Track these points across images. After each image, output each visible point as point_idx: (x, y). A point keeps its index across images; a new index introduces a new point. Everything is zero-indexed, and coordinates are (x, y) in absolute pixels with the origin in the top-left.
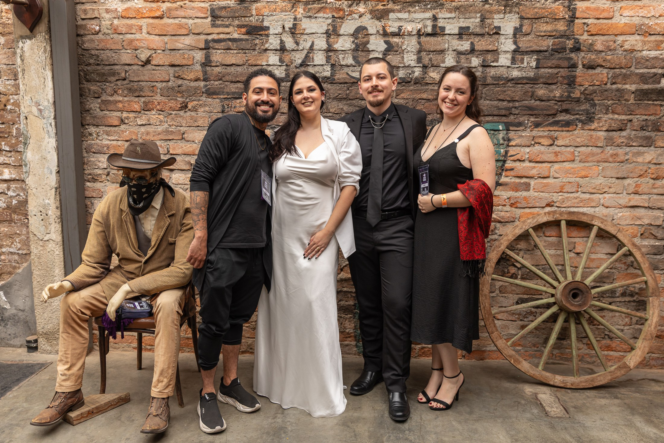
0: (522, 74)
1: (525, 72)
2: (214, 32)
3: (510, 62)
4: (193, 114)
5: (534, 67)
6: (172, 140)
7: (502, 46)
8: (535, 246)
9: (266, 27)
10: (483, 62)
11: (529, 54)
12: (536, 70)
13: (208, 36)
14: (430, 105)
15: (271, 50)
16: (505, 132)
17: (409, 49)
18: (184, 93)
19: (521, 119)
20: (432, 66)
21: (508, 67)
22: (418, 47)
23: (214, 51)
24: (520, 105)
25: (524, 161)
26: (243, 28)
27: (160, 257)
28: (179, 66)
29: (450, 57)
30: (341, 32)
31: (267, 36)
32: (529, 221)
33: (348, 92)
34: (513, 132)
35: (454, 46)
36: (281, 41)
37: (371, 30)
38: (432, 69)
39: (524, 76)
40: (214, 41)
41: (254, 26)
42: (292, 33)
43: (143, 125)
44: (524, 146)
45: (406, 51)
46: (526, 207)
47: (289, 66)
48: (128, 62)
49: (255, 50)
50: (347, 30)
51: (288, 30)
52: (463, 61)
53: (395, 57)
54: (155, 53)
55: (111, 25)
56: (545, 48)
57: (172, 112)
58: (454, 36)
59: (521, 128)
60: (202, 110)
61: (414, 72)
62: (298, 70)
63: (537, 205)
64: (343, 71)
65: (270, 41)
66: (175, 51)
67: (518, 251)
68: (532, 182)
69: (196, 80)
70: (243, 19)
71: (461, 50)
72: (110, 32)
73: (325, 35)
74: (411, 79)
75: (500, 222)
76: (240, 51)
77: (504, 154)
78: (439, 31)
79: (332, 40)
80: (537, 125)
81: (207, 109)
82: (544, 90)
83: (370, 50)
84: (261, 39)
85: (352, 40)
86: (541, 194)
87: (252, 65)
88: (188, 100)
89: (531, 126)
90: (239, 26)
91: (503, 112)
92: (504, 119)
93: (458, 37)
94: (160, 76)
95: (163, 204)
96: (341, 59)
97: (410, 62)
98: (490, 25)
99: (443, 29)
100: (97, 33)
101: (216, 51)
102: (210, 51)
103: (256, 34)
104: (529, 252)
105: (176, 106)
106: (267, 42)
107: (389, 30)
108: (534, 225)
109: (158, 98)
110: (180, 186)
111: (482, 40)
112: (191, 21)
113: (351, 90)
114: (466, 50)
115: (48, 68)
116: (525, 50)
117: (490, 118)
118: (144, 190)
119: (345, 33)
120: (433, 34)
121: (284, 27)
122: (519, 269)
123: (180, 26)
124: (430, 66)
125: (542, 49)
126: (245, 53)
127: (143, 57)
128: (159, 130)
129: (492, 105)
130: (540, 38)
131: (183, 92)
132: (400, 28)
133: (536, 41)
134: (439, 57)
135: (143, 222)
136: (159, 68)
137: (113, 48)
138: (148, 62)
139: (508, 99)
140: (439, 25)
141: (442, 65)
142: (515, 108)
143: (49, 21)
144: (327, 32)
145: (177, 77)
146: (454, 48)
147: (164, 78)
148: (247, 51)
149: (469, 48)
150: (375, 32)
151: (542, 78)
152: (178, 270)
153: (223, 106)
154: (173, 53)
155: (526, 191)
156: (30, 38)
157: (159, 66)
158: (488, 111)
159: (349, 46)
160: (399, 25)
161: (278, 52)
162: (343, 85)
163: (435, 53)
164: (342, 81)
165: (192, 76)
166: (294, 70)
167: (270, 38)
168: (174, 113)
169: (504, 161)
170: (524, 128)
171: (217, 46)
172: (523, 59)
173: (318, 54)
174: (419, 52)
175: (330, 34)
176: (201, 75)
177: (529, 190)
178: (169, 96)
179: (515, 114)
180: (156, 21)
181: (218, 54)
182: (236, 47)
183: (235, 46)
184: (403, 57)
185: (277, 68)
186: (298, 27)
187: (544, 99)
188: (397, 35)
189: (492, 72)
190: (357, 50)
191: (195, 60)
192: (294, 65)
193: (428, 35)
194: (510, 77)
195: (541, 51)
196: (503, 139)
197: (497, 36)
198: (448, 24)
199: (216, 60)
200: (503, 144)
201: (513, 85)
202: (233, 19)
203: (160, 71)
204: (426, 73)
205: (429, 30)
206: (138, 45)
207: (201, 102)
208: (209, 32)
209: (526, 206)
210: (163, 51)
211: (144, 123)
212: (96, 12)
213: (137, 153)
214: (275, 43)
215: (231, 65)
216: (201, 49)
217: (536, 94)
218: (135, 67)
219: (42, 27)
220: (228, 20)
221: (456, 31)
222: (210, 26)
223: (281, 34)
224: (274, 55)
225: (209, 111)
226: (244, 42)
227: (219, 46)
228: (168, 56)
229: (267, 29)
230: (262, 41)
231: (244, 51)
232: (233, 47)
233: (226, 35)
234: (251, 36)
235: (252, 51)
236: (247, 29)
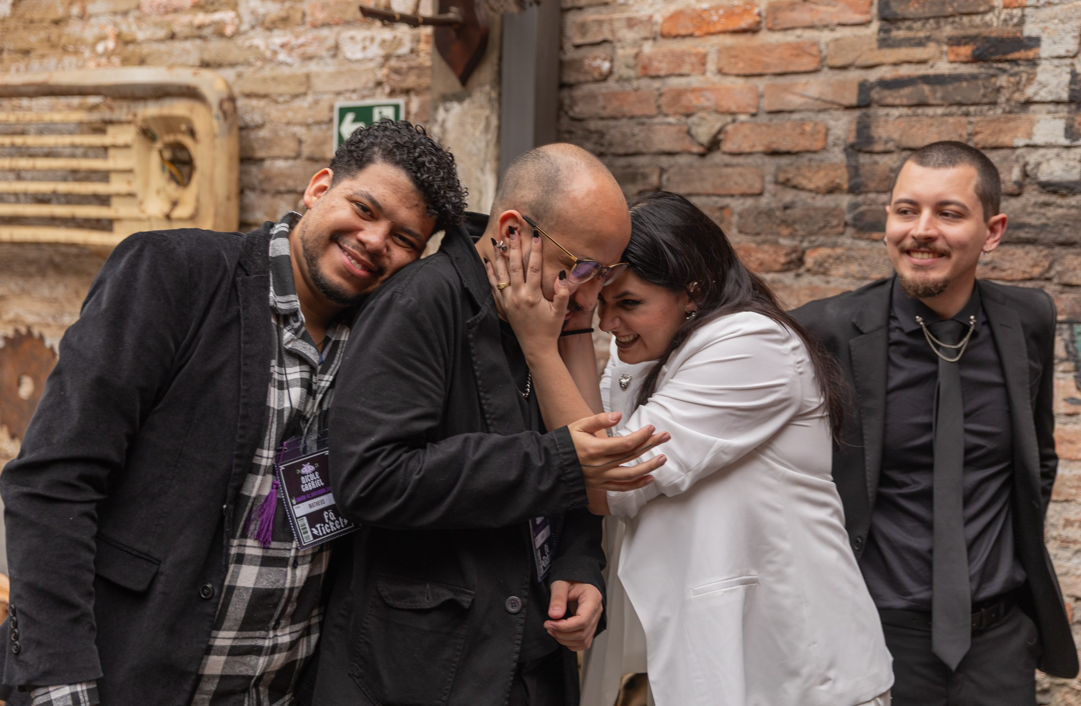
2: (884, 60)
4: (817, 280)
9: (1030, 39)
13: (869, 72)
15: (1043, 103)
18: (797, 227)
23: (882, 111)
26: (966, 44)
28: (788, 153)
31: (1033, 63)
36: (1075, 74)
40: (883, 84)
41: (996, 39)
48: (668, 146)
49: (994, 103)
54: (734, 121)
55: (636, 56)
60: (842, 270)
65: (1041, 77)
66: (781, 116)
69: (830, 192)
70: (965, 19)
72: (631, 73)
76: (954, 109)
84: (1015, 74)
88: (805, 244)
90: (955, 42)
94: (740, 180)
100: (604, 78)
101: (887, 110)
102: (872, 111)
103: (999, 61)
105: (775, 261)
106: (1030, 80)
112: (825, 36)
115: (490, 166)
123: (799, 50)
126: (967, 114)
127: (704, 133)
131: (794, 222)
136: (740, 160)
137: (637, 111)
138: (714, 145)
143: (500, 59)
145: (781, 184)
147: (751, 186)
148: (972, 109)
154: (777, 120)
156: (459, 98)
157: (739, 154)
161: (1064, 110)
165: (820, 180)
167: (1039, 69)
171: (890, 97)
176: (842, 178)
178: (758, 234)
180: (741, 40)
181: (891, 119)
182: (943, 98)
183: (939, 95)
185: (1058, 155)
191: (831, 139)
199: (885, 136)
202: (938, 23)
203: (741, 169)
206: (695, 102)
207: (839, 251)
208: (871, 62)
210: (754, 115)
212: (606, 28)
214: (1053, 82)
216: (847, 108)
218: (682, 160)
219: (486, 73)
220: (924, 25)
222: (875, 45)
223: (1074, 57)
224: (1049, 117)
225: (858, 275)
226: (964, 84)
227: (896, 98)
228: (764, 129)
229: (1032, 43)
230: (1017, 78)
231: (964, 109)
232: (935, 98)
233: (918, 67)
234: (986, 65)
235: (986, 108)
236: (975, 47)
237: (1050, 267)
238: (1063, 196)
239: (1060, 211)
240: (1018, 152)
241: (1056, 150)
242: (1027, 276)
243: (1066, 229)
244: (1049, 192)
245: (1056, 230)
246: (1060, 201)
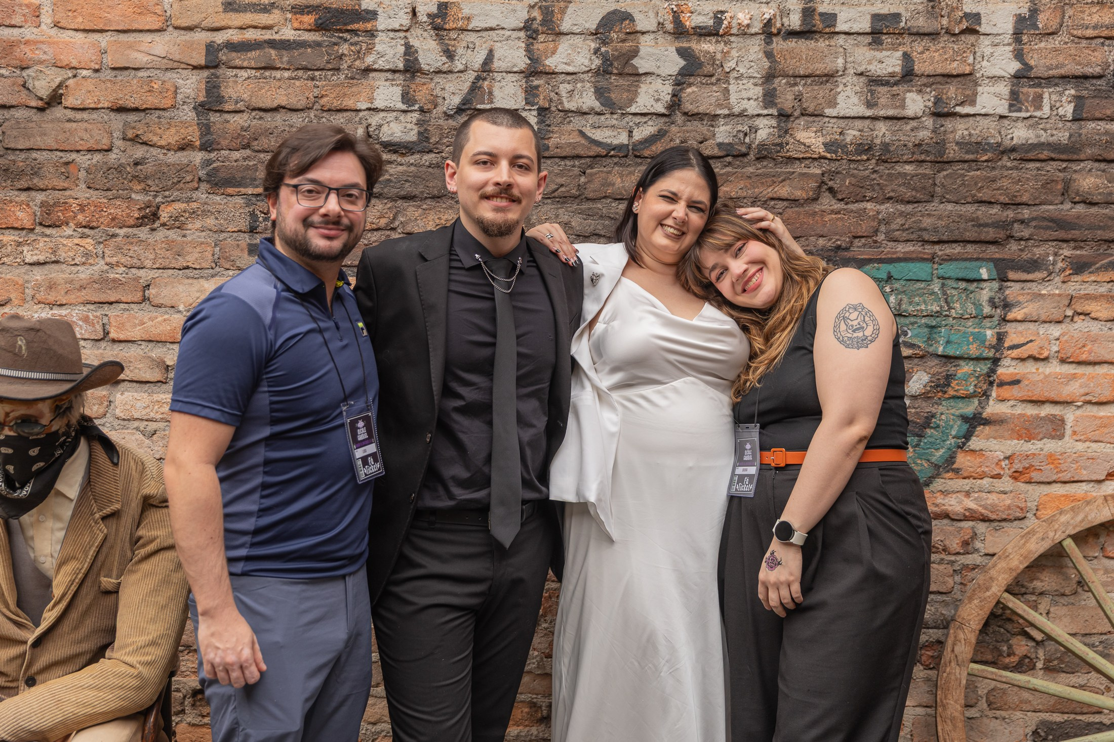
0: (1038, 136)
1: (1045, 130)
2: (230, 23)
3: (1006, 104)
4: (172, 234)
5: (1070, 116)
6: (117, 302)
7: (985, 63)
8: (1079, 583)
9: (367, 11)
10: (935, 103)
11: (1056, 85)
12: (1075, 126)
13: (215, 34)
14: (799, 213)
15: (381, 71)
16: (995, 285)
17: (742, 70)
18: (150, 182)
19: (1038, 252)
20: (802, 115)
21: (1002, 117)
22: (767, 64)
23: (231, 73)
24: (1035, 214)
25: (1046, 359)
26: (308, 13)
27: (76, 628)
28: (136, 110)
29: (849, 91)
30: (565, 26)
31: (372, 34)
32: (1063, 519)
33: (583, 179)
34: (1018, 286)
35: (860, 64)
36: (408, 47)
37: (644, 22)
38: (802, 121)
39: (1042, 140)
40: (232, 46)
41: (336, 10)
42: (437, 28)
43: (38, 264)
44: (1045, 322)
45: (735, 74)
46: (1055, 482)
47: (429, 111)
48: (2, 99)
49: (338, 69)
50: (580, 21)
51: (425, 19)
52: (883, 101)
53: (706, 91)
54: (75, 76)
56: (1098, 70)
57: (118, 231)
58: (860, 38)
59: (1038, 275)
60: (198, 224)
61: (755, 130)
62: (451, 122)
63: (1085, 475)
64: (570, 127)
65: (378, 48)
66: (126, 73)
67: (1034, 598)
68: (1070, 416)
69: (182, 149)
71: (879, 72)
73: (522, 34)
74: (749, 147)
75: (985, 520)
76: (300, 73)
77: (994, 341)
78: (820, 25)
79: (541, 47)
80: (1079, 267)
81: (210, 222)
82: (1097, 176)
83: (641, 71)
84: (356, 44)
85: (593, 45)
86: (1094, 446)
87: (329, 110)
88: (159, 199)
89: (1064, 270)
90: (299, 10)
91: (990, 233)
92: (993, 251)
93: (869, 39)
94: (86, 136)
95: (88, 483)
96: (564, 94)
97: (745, 104)
98: (953, 9)
99: (830, 19)
101: (235, 71)
102: (220, 71)
103: (340, 31)
104: (1063, 600)
105: (128, 215)
106: (370, 50)
107: (691, 21)
108: (1078, 529)
109: (81, 193)
110: (136, 424)
111: (933, 48)
113: (591, 175)
114: (892, 75)
116: (1046, 75)
117: (957, 249)
118: (34, 452)
119: (576, 29)
120: (805, 33)
121: (414, 13)
122: (1038, 643)
123: (142, 8)
124: (796, 114)
125: (1089, 70)
126: (313, 79)
127: (43, 86)
128: (82, 276)
129: (960, 216)
130: (1084, 43)
131: (146, 178)
132: (718, 17)
133: (1073, 52)
134: (821, 92)
135: (30, 532)
136: (85, 115)
138: (55, 99)
139: (1002, 199)
140: (821, 9)
141: (828, 111)
142: (1022, 222)
144: (527, 26)
145: (131, 140)
146: (861, 69)
147: (97, 142)
148: (317, 73)
149: (898, 69)
150: (653, 26)
151: (1091, 145)
152: (124, 668)
153: (253, 215)
154: (122, 76)
155: (1053, 438)
157: (84, 109)
158: (952, 231)
159: (587, 62)
160: (716, 8)
161: (400, 78)
162: (568, 163)
163: (809, 81)
164: (567, 151)
165: (171, 137)
166: (441, 122)
167: (377, 40)
168: (122, 232)
169: (996, 361)
170: (1045, 274)
171: (238, 59)
172: (1040, 97)
173: (503, 83)
174: (769, 77)
175: (536, 31)
176: (194, 135)
177: (1061, 437)
178: (108, 190)
179: (1021, 239)
181: (240, 80)
182: (289, 62)
183: (285, 59)
184: (727, 90)
185: (396, 118)
186: (452, 11)
187: (1096, 199)
188: (710, 34)
189: (959, 130)
190: (607, 72)
191: (180, 97)
192: (441, 109)
193: (793, 34)
194: (1007, 143)
195: (1085, 77)
196: (991, 301)
197: (971, 38)
198: (844, 8)
199: (234, 96)
200: (991, 317)
201: (1015, 163)
203: (85, 125)
204: (786, 132)
205: (795, 21)
206: (30, 55)
207: (194, 205)
208: (217, 25)
209: (1054, 478)
210: (97, 71)
211: (42, 258)
213: (17, 355)
214: (390, 52)
215: (276, 109)
216: (195, 68)
217: (1074, 186)
218: (19, 114)
221: (865, 25)
222: (221, 10)
223: (407, 31)
224: (388, 83)
225: (215, 229)
226: (309, 50)
227: (244, 60)
228: (109, 85)
229: (369, 16)
230: (358, 47)
231: (310, 73)
232: (282, 63)
233: (264, 32)
234: (328, 34)
235: (330, 73)
236: (317, 16)
237: (394, 219)
238: (403, 155)
239: (400, 168)
240: (361, 114)
241: (395, 114)
242: (374, 226)
243: (408, 184)
244: (390, 151)
245: (398, 185)
246: (399, 159)
